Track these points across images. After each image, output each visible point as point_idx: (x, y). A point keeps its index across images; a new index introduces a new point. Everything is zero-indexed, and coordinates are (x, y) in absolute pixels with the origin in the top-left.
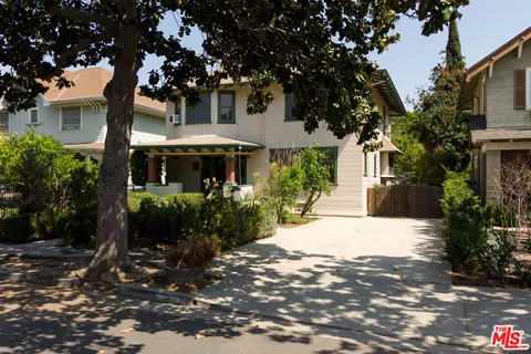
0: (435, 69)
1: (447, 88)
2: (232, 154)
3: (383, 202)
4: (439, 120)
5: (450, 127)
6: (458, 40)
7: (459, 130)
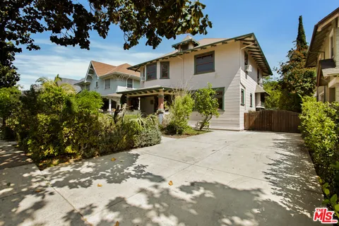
0: (290, 51)
1: (297, 60)
2: (162, 94)
3: (255, 121)
4: (293, 78)
5: (300, 81)
6: (304, 34)
7: (306, 82)
